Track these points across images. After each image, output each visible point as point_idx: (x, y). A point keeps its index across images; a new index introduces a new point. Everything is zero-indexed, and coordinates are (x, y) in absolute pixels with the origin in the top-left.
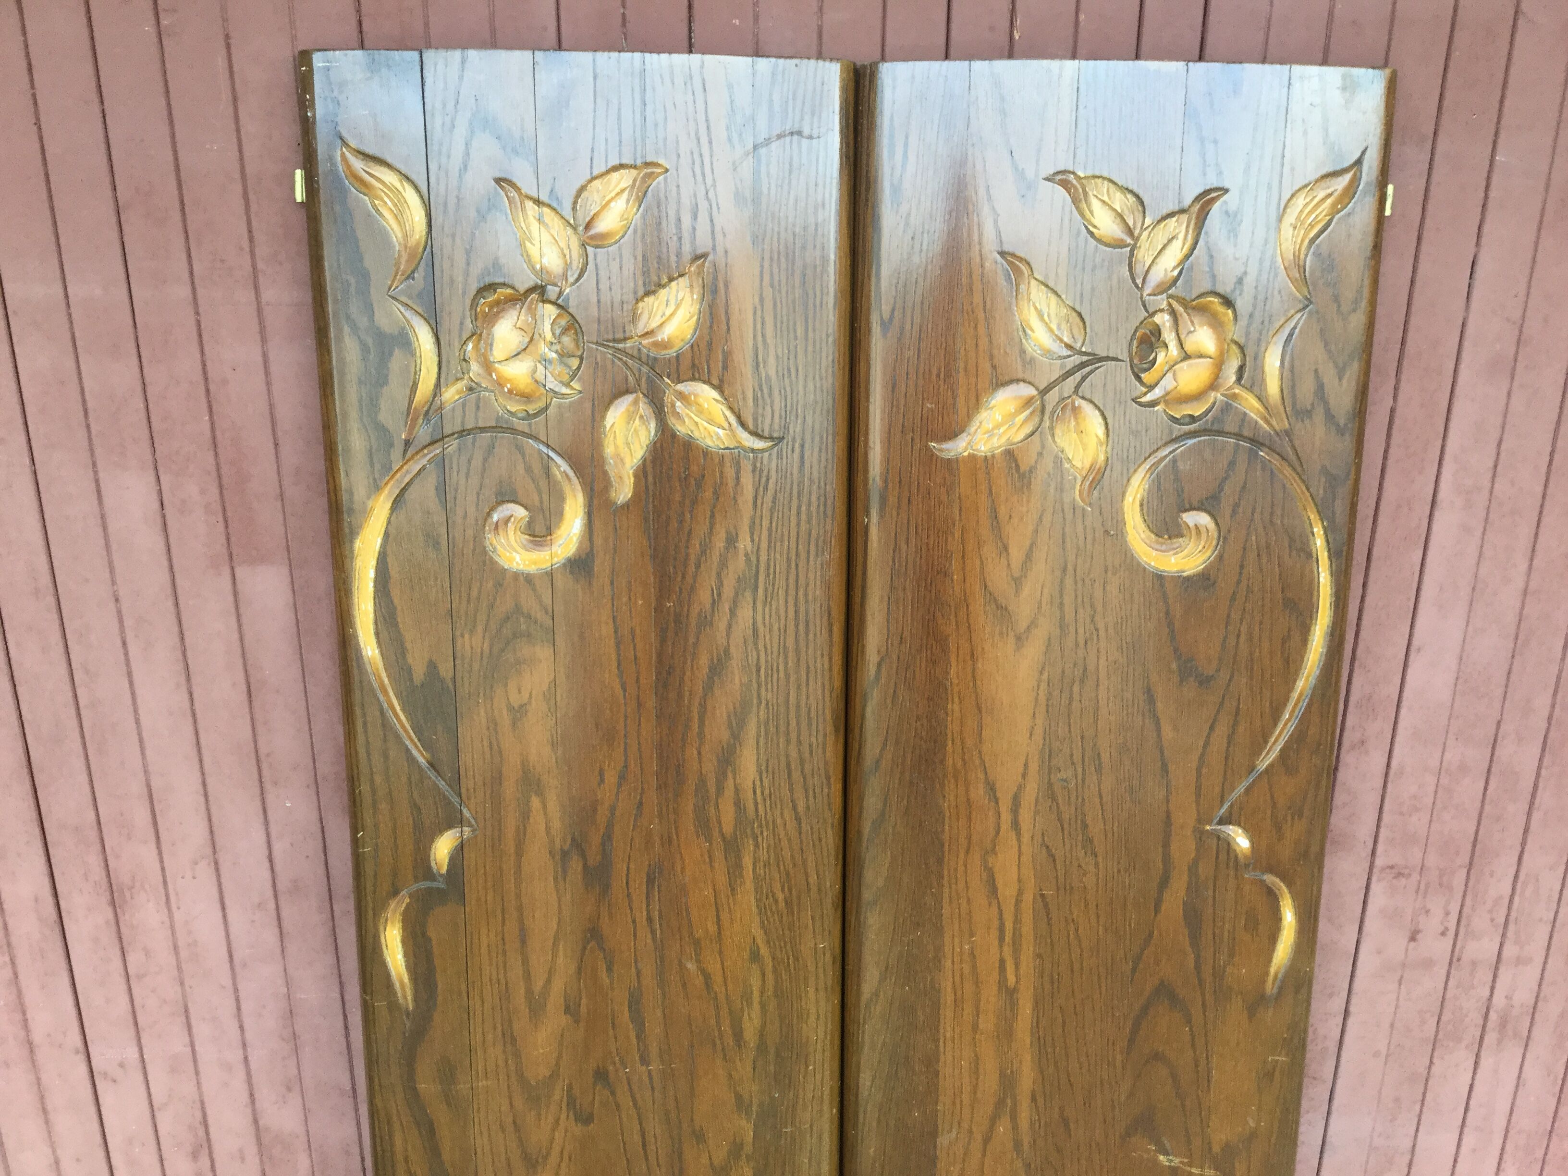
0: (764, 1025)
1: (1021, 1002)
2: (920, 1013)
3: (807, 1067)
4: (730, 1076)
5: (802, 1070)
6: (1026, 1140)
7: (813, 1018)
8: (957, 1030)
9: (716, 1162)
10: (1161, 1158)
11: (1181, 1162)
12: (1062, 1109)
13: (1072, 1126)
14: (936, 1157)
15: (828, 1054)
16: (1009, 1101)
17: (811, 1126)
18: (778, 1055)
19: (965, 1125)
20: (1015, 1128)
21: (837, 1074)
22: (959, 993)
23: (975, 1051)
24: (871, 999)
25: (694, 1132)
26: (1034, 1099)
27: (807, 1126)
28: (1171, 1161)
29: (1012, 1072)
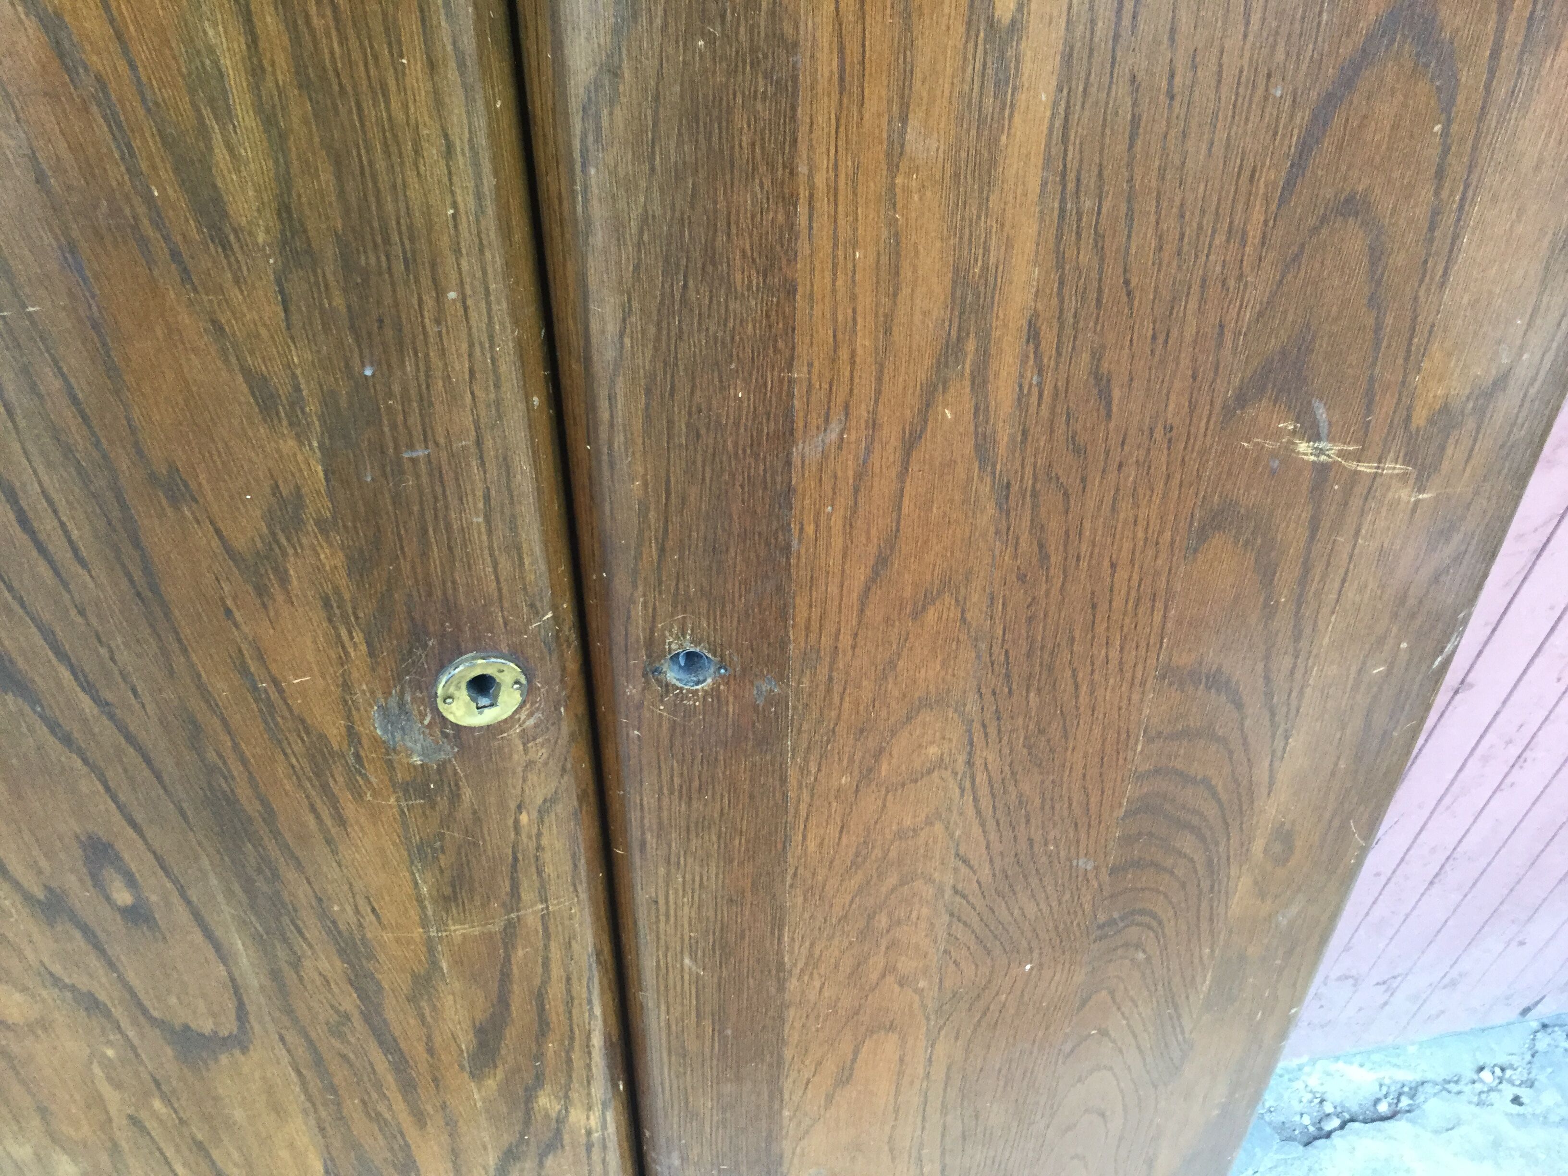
0: (285, 181)
1: (1027, 67)
2: (740, 120)
3: (440, 293)
4: (218, 328)
5: (429, 302)
6: (1004, 434)
7: (433, 152)
8: (846, 165)
9: (240, 543)
10: (1303, 447)
11: (1340, 453)
12: (1097, 356)
13: (1116, 393)
14: (789, 490)
15: (495, 258)
16: (971, 346)
17: (479, 443)
18: (347, 264)
19: (862, 411)
20: (981, 410)
21: (530, 311)
22: (852, 47)
23: (892, 223)
24: (597, 85)
25: (153, 478)
26: (1033, 335)
27: (469, 442)
28: (1321, 451)
29: (985, 268)
